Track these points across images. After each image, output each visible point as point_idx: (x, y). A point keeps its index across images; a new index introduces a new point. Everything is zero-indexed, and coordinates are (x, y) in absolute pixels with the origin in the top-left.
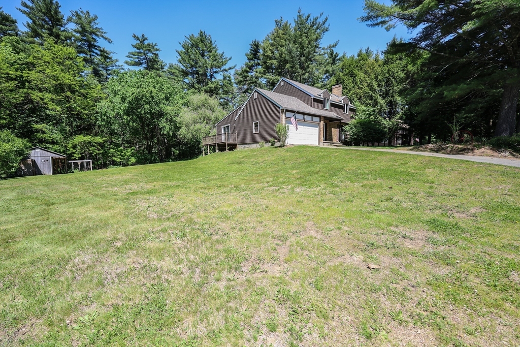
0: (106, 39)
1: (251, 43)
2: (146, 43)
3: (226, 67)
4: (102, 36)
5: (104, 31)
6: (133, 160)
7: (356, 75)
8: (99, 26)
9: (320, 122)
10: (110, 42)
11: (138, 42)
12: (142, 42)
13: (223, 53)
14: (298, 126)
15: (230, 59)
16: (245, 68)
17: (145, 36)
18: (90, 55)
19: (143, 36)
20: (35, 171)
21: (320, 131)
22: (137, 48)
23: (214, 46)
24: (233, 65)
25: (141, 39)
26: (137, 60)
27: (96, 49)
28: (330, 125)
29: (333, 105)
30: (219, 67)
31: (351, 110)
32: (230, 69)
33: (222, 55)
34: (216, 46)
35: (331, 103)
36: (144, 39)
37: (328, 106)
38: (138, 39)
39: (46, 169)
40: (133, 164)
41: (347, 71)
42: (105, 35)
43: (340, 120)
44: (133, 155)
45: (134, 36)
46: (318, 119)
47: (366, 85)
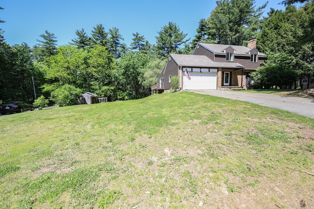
0: (122, 39)
1: (200, 22)
2: (138, 36)
3: (184, 40)
4: (120, 38)
5: (121, 35)
6: (126, 97)
7: (281, 27)
8: (119, 34)
9: (218, 72)
10: (123, 40)
11: (135, 37)
12: (137, 37)
13: (182, 32)
14: (191, 77)
15: (187, 35)
16: (195, 38)
17: (138, 33)
18: (116, 48)
19: (137, 33)
20: (84, 102)
21: (218, 78)
22: (134, 40)
23: (178, 29)
24: (189, 38)
25: (136, 35)
26: (135, 46)
27: (118, 44)
28: (235, 73)
29: (236, 57)
30: (179, 41)
31: (260, 58)
32: (187, 41)
33: (182, 34)
34: (179, 29)
35: (235, 56)
36: (138, 34)
37: (232, 59)
38: (134, 35)
39: (89, 101)
40: (127, 100)
41: (273, 25)
42: (122, 37)
43: (242, 69)
44: (127, 95)
45: (133, 34)
46: (216, 70)
47: (290, 33)
